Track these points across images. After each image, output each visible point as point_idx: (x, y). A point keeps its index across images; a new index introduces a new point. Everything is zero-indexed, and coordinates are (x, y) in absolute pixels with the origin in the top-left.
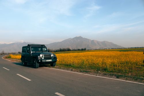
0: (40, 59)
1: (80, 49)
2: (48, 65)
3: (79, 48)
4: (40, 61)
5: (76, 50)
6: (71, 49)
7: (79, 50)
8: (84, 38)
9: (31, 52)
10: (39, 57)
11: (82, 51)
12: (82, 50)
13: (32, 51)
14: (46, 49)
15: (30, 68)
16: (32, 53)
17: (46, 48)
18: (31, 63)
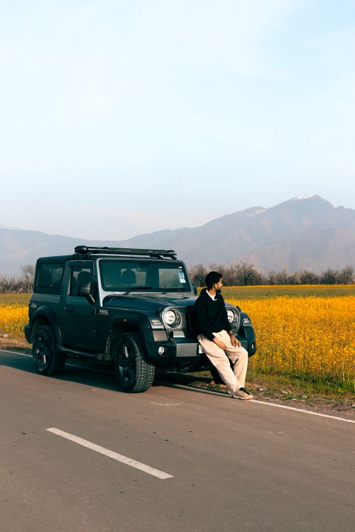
0: (165, 338)
1: (318, 271)
2: (196, 374)
3: (310, 270)
4: (161, 350)
5: (292, 281)
6: (262, 270)
7: (308, 279)
8: (341, 207)
9: (103, 294)
10: (155, 324)
11: (328, 286)
12: (330, 279)
13: (105, 289)
14: (186, 278)
15: (95, 389)
16: (106, 299)
17: (184, 270)
18: (100, 357)
